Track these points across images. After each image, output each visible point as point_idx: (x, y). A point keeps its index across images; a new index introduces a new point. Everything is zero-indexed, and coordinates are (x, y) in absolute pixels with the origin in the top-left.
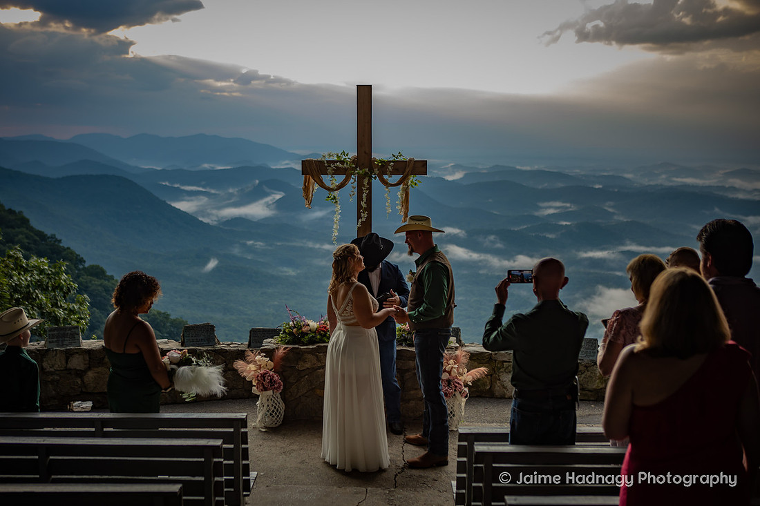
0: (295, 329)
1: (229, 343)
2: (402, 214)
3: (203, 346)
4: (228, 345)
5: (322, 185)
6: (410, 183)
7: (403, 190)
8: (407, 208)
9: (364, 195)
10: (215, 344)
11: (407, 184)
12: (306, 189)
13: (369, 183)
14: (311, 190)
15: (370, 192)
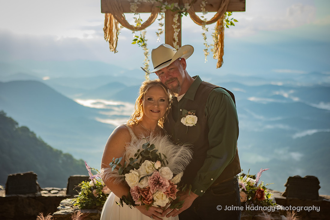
0: (94, 191)
1: (51, 189)
2: (217, 57)
3: (24, 194)
4: (49, 191)
5: (125, 24)
6: (225, 22)
7: (217, 29)
8: (222, 51)
9: (176, 34)
10: (36, 191)
11: (222, 23)
12: (108, 30)
13: (179, 21)
14: (114, 30)
15: (180, 32)
